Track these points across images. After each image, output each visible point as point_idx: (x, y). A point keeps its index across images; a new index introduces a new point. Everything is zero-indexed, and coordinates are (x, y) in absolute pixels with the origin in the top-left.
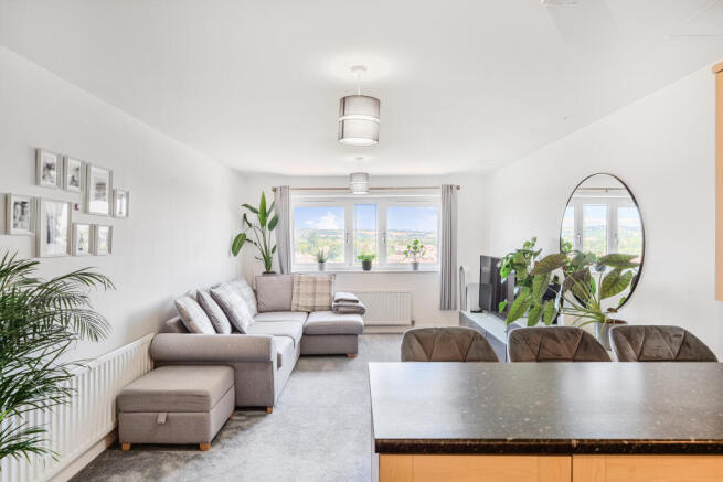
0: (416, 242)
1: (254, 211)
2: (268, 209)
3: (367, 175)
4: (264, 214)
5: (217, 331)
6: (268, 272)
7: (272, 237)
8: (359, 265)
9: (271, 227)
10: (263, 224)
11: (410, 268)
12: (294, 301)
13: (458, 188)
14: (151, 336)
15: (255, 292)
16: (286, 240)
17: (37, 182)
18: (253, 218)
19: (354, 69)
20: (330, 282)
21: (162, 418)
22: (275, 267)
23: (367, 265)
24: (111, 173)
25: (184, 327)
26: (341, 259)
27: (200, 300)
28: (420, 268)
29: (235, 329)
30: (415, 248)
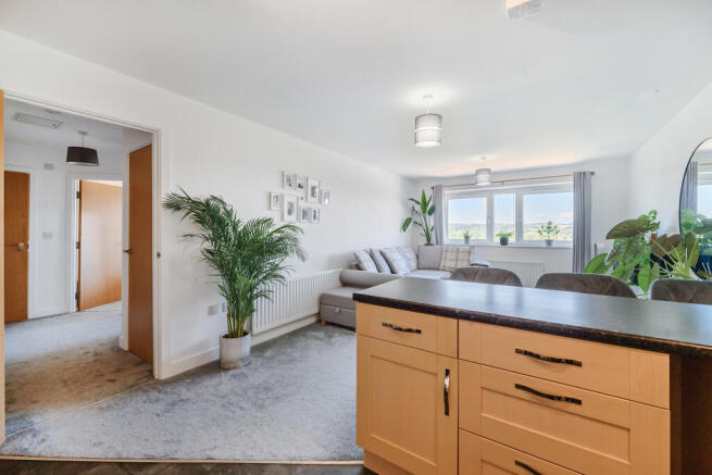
0: (550, 223)
1: (417, 202)
2: (427, 200)
3: (489, 170)
4: (425, 204)
5: (379, 271)
6: (429, 243)
7: (431, 221)
8: (497, 240)
9: (430, 214)
10: (424, 212)
11: (544, 245)
12: (442, 264)
13: (592, 173)
14: (341, 269)
15: (417, 257)
16: (439, 222)
17: (283, 187)
18: (418, 208)
19: (425, 97)
20: (470, 252)
21: (338, 310)
22: (433, 241)
23: (504, 241)
24: (320, 182)
25: (358, 267)
26: (483, 236)
27: (372, 255)
28: (554, 245)
29: (393, 272)
30: (549, 228)
